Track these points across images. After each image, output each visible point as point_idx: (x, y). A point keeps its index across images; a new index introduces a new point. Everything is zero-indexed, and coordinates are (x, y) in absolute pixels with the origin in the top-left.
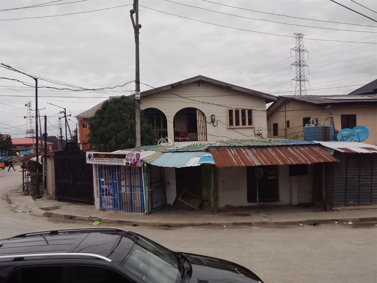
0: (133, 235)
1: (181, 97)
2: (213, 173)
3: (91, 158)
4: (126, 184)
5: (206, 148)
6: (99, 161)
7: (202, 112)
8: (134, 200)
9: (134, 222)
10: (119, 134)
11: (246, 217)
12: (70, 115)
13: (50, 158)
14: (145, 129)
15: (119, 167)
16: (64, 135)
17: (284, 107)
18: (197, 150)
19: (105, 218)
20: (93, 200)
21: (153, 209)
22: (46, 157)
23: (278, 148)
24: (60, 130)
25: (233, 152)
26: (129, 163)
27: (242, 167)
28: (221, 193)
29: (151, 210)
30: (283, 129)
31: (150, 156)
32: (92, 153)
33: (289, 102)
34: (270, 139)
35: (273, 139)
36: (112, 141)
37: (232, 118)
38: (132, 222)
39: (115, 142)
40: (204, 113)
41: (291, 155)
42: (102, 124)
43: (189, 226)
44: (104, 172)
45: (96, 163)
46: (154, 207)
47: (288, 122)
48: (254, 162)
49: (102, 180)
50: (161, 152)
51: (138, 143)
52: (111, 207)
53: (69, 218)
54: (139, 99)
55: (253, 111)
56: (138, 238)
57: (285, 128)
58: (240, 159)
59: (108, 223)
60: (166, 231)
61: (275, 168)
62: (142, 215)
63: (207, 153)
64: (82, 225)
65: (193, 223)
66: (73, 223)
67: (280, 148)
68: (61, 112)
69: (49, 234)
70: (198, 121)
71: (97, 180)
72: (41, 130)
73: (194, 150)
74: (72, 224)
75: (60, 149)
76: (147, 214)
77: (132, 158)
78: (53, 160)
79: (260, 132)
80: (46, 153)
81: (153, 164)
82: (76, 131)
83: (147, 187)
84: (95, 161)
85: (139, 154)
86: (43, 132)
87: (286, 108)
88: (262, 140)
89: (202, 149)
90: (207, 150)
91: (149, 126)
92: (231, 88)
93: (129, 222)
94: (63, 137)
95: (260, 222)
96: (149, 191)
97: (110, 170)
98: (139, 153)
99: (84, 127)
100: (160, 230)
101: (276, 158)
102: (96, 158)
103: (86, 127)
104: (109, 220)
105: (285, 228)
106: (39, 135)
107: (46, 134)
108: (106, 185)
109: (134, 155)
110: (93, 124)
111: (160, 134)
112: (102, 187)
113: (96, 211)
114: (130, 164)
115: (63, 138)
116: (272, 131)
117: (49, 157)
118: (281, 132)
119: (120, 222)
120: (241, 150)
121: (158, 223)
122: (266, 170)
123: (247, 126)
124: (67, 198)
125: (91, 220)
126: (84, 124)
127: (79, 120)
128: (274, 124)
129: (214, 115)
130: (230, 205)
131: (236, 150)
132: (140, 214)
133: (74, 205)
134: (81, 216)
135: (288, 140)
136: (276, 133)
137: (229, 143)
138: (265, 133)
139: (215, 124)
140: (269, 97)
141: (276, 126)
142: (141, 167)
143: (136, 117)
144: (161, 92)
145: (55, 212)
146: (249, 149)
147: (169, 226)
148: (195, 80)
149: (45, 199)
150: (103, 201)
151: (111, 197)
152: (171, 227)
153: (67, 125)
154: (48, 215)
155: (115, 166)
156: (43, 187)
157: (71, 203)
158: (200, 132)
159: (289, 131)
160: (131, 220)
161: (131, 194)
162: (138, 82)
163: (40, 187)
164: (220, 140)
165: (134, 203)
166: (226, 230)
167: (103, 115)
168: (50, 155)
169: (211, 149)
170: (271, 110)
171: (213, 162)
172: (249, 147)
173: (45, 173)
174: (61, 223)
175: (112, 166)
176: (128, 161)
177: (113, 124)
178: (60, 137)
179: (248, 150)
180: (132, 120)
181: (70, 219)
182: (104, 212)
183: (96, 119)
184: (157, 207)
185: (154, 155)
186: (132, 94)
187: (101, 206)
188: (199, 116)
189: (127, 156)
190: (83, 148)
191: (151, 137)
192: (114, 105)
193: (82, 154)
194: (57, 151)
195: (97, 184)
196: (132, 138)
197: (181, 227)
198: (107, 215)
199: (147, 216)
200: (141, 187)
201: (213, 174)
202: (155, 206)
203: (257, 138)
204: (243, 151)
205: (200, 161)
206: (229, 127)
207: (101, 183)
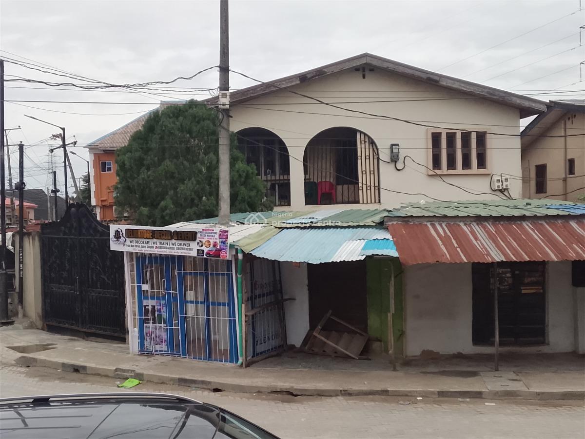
0: (213, 411)
1: (322, 103)
2: (395, 277)
3: (120, 237)
4: (196, 297)
5: (377, 219)
6: (139, 246)
7: (369, 137)
8: (215, 334)
9: (215, 383)
10: (182, 187)
11: (470, 380)
12: (75, 143)
13: (31, 238)
14: (240, 176)
15: (181, 259)
16: (61, 187)
17: (563, 126)
18: (358, 224)
19: (151, 372)
20: (125, 331)
21: (257, 354)
22: (22, 234)
23: (546, 222)
24: (51, 176)
25: (442, 229)
26: (203, 251)
27: (462, 264)
28: (411, 324)
29: (253, 357)
30: (559, 179)
31: (249, 236)
32: (123, 227)
33: (575, 116)
34: (529, 201)
35: (535, 202)
36: (167, 202)
37: (440, 151)
38: (210, 383)
39: (173, 203)
40: (376, 141)
41: (576, 239)
42: (145, 162)
43: (337, 395)
44: (148, 269)
45: (131, 250)
46: (258, 351)
47: (571, 162)
48: (489, 254)
49: (145, 287)
50: (276, 227)
51: (225, 206)
52: (164, 347)
53: (72, 370)
54: (228, 107)
55: (488, 136)
56: (224, 419)
57: (564, 176)
58: (456, 245)
59: (156, 383)
60: (286, 405)
61: (538, 268)
62: (232, 368)
63: (381, 231)
64: (99, 386)
65: (346, 389)
66: (82, 381)
67: (552, 221)
68: (54, 136)
69: (27, 405)
70: (359, 158)
71: (133, 288)
72: (10, 174)
73: (351, 224)
74: (78, 384)
75: (52, 218)
76: (244, 365)
77: (212, 241)
78: (37, 243)
79: (505, 184)
80: (22, 227)
81: (257, 253)
82: (87, 179)
83: (243, 305)
84: (129, 246)
85: (227, 232)
86: (16, 180)
87: (567, 130)
88: (511, 203)
89: (369, 222)
90: (381, 225)
91: (249, 168)
92: (437, 82)
93: (203, 382)
94: (58, 191)
95: (501, 392)
96: (247, 313)
97: (162, 264)
98: (226, 229)
99: (104, 170)
100: (273, 403)
101: (542, 244)
102: (131, 239)
103: (110, 169)
104: (160, 377)
105: (561, 406)
106: (7, 187)
107: (21, 184)
108: (153, 298)
109: (216, 233)
110: (126, 162)
111: (273, 187)
112: (145, 302)
113: (130, 355)
114: (207, 253)
115: (58, 194)
116: (533, 183)
117: (29, 234)
118: (553, 184)
119: (184, 383)
120: (459, 226)
121: (268, 388)
122: (517, 272)
123: (474, 169)
124: (67, 326)
125: (120, 376)
126: (104, 164)
127: (95, 154)
128: (537, 167)
129: (398, 145)
130: (432, 352)
131: (448, 226)
132: (228, 364)
133: (84, 341)
134: (98, 367)
135: (571, 203)
136: (541, 188)
137: (430, 209)
138: (516, 188)
139: (400, 165)
140: (527, 104)
141: (541, 170)
142: (231, 261)
143: (221, 148)
144: (276, 91)
145: (41, 356)
146: (477, 224)
147: (292, 394)
148: (355, 65)
149: (21, 326)
150: (147, 334)
151: (163, 325)
152: (296, 396)
153: (67, 164)
154: (27, 363)
155: (173, 257)
156: (16, 300)
157: (76, 338)
158: (364, 182)
159: (574, 182)
160: (207, 379)
161: (208, 320)
162: (224, 69)
163: (9, 301)
164: (410, 203)
165: (215, 341)
166: (422, 407)
167: (147, 143)
168: (30, 231)
169: (390, 223)
170: (530, 133)
171: (393, 253)
172: (479, 219)
173: (20, 270)
174: (55, 380)
175: (167, 257)
176: (202, 246)
177: (168, 164)
178: (52, 191)
179: (477, 227)
180: (211, 155)
181: (75, 373)
182: (150, 359)
183: (131, 152)
184: (265, 352)
185: (259, 235)
186: (211, 97)
187: (142, 345)
188: (363, 146)
189: (199, 235)
190: (103, 215)
191: (253, 193)
192: (171, 120)
193: (100, 228)
194: (47, 222)
195: (134, 297)
196: (211, 194)
197: (319, 397)
198: (156, 365)
199: (243, 371)
200: (231, 304)
201: (393, 279)
202: (260, 348)
203: (497, 199)
204: (465, 228)
205: (364, 249)
206: (432, 173)
207: (142, 295)
